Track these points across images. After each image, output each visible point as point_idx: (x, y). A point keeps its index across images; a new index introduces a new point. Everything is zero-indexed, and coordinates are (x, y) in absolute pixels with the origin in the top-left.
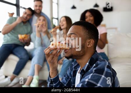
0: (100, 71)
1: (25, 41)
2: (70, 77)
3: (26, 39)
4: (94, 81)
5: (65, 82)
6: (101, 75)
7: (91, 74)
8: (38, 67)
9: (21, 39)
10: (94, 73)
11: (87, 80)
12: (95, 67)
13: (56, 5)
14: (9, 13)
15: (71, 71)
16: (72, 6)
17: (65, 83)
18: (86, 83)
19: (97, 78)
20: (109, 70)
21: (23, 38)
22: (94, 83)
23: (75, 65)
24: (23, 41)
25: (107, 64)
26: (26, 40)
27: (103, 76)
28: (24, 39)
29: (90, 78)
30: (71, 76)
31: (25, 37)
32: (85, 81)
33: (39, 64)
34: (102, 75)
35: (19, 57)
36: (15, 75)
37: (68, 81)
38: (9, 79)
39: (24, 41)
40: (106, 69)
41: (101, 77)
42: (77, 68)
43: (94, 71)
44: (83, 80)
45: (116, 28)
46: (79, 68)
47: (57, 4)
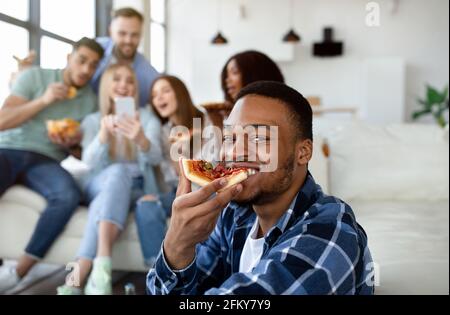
0: (324, 230)
1: (68, 140)
2: (223, 249)
3: (71, 133)
4: (307, 254)
5: (208, 262)
6: (325, 241)
7: (299, 236)
8: (110, 227)
9: (53, 135)
10: (305, 233)
11: (286, 251)
12: (307, 218)
13: (162, 30)
14: (15, 57)
15: (225, 229)
16: (213, 34)
17: (208, 267)
18: (283, 258)
19: (315, 247)
20: (349, 227)
21: (61, 129)
22: (308, 260)
23: (241, 215)
24: (59, 141)
25: (343, 210)
26: (71, 139)
27: (332, 244)
28: (64, 135)
29: (293, 245)
30: (227, 246)
31: (66, 129)
32: (281, 253)
33: (112, 218)
34: (329, 240)
35: (46, 197)
36: (33, 257)
37: (217, 258)
38: (14, 271)
39: (63, 139)
40: (339, 224)
41: (326, 245)
42: (245, 223)
43: (305, 228)
44: (273, 251)
45: (353, 111)
46: (253, 221)
47: (165, 26)
